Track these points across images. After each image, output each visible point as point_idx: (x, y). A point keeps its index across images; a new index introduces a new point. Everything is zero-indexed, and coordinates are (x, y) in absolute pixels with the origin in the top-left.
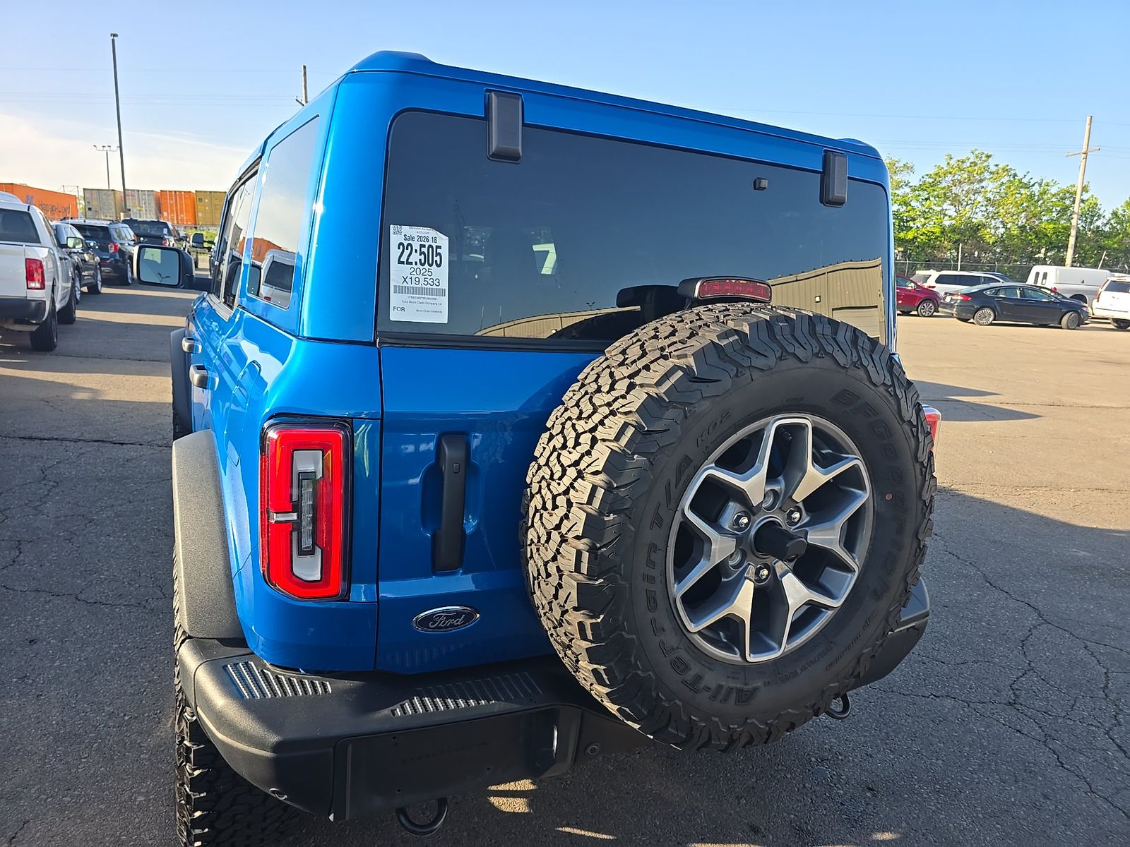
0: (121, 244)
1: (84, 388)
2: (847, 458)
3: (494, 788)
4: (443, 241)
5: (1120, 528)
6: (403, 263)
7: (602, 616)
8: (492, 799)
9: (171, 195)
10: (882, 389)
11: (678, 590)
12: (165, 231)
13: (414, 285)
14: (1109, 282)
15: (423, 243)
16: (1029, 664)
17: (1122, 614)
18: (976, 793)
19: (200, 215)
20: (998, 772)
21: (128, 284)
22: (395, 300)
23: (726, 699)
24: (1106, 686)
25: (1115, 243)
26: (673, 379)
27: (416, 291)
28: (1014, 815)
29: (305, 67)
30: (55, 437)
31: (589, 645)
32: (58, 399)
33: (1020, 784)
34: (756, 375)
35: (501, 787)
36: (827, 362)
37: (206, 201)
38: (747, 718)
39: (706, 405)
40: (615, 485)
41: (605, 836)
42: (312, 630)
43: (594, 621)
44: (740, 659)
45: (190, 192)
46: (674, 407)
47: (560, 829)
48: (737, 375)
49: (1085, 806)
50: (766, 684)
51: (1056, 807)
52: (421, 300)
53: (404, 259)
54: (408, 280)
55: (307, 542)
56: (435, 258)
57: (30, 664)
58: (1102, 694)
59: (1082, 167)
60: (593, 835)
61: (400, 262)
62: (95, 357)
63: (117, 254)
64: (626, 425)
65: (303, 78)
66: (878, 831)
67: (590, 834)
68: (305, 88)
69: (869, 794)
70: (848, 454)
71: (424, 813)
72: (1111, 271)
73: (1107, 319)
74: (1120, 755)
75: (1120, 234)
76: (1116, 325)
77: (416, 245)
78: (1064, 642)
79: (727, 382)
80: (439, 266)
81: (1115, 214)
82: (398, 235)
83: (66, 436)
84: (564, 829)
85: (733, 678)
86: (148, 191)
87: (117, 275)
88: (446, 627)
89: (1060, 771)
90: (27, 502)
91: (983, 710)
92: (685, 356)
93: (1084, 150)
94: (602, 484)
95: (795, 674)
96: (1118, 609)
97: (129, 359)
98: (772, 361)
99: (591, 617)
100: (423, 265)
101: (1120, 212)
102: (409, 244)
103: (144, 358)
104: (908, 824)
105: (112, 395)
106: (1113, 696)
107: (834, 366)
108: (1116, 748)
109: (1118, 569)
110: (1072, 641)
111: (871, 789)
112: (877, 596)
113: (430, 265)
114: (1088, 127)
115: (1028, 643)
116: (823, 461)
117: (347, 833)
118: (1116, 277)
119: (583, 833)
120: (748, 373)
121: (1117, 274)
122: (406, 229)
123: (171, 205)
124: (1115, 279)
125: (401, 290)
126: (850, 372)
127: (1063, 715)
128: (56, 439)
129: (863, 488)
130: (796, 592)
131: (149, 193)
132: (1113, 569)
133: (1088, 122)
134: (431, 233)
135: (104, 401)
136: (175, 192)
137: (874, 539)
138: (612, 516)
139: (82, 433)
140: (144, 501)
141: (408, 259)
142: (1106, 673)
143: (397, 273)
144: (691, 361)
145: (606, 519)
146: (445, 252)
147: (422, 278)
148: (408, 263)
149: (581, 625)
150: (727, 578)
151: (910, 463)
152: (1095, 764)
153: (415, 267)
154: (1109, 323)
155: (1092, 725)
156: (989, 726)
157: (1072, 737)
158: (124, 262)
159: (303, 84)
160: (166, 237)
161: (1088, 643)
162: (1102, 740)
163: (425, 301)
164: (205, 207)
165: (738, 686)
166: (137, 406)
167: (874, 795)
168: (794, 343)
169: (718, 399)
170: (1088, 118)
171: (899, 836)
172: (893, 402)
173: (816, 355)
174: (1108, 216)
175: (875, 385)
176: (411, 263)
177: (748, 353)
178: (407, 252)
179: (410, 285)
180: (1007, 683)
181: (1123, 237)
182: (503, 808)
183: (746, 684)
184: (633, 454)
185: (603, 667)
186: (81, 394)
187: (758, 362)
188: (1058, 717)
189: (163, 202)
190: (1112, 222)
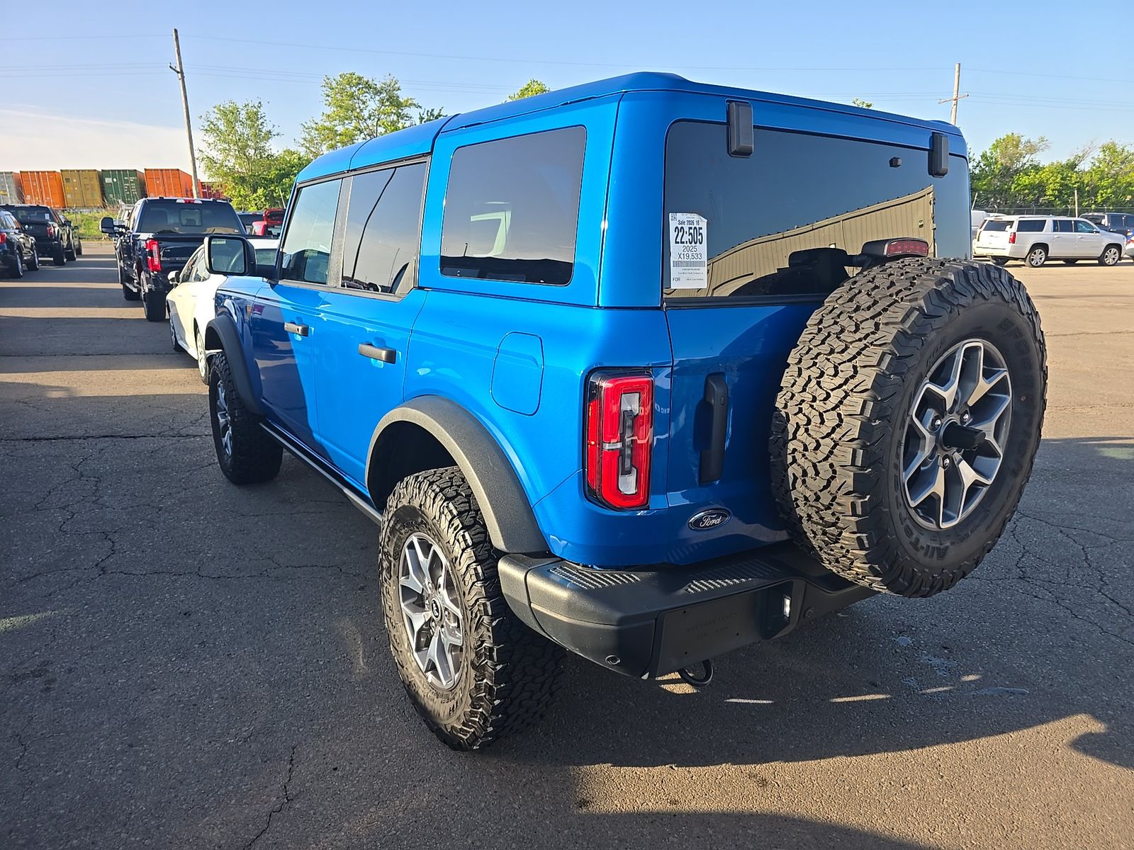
0: (7, 233)
1: (52, 387)
2: (999, 371)
3: (660, 678)
4: (703, 223)
5: (1055, 438)
6: (678, 243)
7: (868, 497)
8: (665, 687)
9: (33, 177)
10: (1026, 317)
11: (905, 477)
12: (47, 216)
13: (685, 260)
14: (987, 222)
15: (690, 226)
16: (1024, 548)
17: (1080, 504)
18: (1022, 642)
19: (69, 196)
20: (1032, 626)
21: (20, 277)
22: (674, 271)
23: (932, 556)
24: (1087, 558)
25: (985, 185)
26: (912, 318)
27: (687, 264)
28: (1057, 653)
29: (176, 31)
30: (60, 436)
31: (857, 519)
32: (34, 399)
33: (1052, 632)
34: (961, 310)
35: (666, 678)
36: (997, 299)
37: (75, 180)
38: (943, 569)
39: (933, 334)
40: (880, 399)
41: (765, 702)
42: (621, 534)
43: (862, 500)
44: (936, 527)
45: (54, 172)
46: (915, 338)
47: (728, 700)
48: (951, 312)
49: (1103, 642)
50: (952, 543)
51: (1084, 645)
52: (690, 271)
53: (679, 240)
54: (682, 256)
55: (628, 463)
56: (699, 237)
57: (200, 631)
58: (1086, 565)
59: (953, 113)
60: (755, 701)
61: (677, 243)
62: (37, 355)
63: (5, 244)
64: (884, 354)
65: (175, 43)
66: (964, 675)
67: (752, 701)
68: (179, 54)
69: (946, 651)
70: (999, 367)
71: (616, 702)
72: (987, 211)
73: (985, 257)
74: (1114, 605)
75: (988, 176)
76: (994, 261)
77: (686, 229)
78: (1044, 529)
79: (946, 316)
80: (701, 243)
81: (984, 156)
82: (676, 220)
83: (70, 435)
84: (731, 700)
85: (934, 540)
86: (5, 173)
87: (7, 267)
88: (710, 526)
89: (1076, 620)
90: (82, 498)
91: (1003, 585)
92: (916, 299)
93: (955, 97)
94: (869, 398)
95: (968, 536)
96: (1075, 500)
97: (74, 354)
98: (970, 300)
99: (860, 498)
100: (691, 243)
101: (988, 154)
102: (682, 228)
103: (90, 352)
104: (983, 668)
105: (87, 392)
106: (1094, 565)
107: (1002, 301)
108: (1110, 601)
109: (1065, 470)
110: (1049, 528)
111: (946, 648)
112: (1015, 474)
113: (696, 243)
114: (957, 74)
115: (1016, 532)
116: (988, 375)
117: (564, 722)
118: (992, 217)
119: (746, 701)
120: (956, 309)
121: (992, 214)
122: (680, 216)
123: (35, 187)
124: (992, 219)
125: (677, 264)
126: (1010, 305)
127: (1063, 582)
128: (62, 438)
129: (1007, 393)
130: (968, 474)
131: (7, 175)
132: (1060, 470)
133: (957, 69)
134: (695, 217)
135: (83, 398)
136: (38, 172)
137: (1012, 431)
138: (878, 422)
139: (86, 431)
140: (197, 487)
141: (681, 239)
142: (1083, 549)
143: (675, 250)
144: (922, 303)
145: (874, 424)
146: (704, 231)
147: (690, 253)
148: (682, 243)
149: (853, 505)
150: (926, 466)
151: (1039, 372)
152: (1099, 613)
153: (686, 245)
154: (989, 261)
155: (1086, 587)
156: (1012, 596)
157: (1076, 597)
158: (13, 253)
159: (176, 49)
160: (50, 223)
161: (1062, 529)
162: (1098, 597)
163: (692, 271)
164: (74, 187)
165: (937, 546)
166: (123, 400)
167: (950, 652)
168: (981, 286)
169: (940, 330)
170: (957, 66)
171: (980, 676)
172: (1031, 326)
173: (993, 294)
174: (978, 158)
175: (1023, 314)
176: (683, 243)
177: (956, 295)
178: (681, 234)
179: (683, 260)
180: (1013, 563)
181: (991, 179)
182: (675, 691)
183: (941, 544)
184: (890, 375)
185: (864, 535)
186: (55, 393)
187: (963, 301)
188: (1059, 584)
189: (25, 184)
190: (982, 164)
